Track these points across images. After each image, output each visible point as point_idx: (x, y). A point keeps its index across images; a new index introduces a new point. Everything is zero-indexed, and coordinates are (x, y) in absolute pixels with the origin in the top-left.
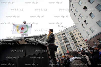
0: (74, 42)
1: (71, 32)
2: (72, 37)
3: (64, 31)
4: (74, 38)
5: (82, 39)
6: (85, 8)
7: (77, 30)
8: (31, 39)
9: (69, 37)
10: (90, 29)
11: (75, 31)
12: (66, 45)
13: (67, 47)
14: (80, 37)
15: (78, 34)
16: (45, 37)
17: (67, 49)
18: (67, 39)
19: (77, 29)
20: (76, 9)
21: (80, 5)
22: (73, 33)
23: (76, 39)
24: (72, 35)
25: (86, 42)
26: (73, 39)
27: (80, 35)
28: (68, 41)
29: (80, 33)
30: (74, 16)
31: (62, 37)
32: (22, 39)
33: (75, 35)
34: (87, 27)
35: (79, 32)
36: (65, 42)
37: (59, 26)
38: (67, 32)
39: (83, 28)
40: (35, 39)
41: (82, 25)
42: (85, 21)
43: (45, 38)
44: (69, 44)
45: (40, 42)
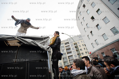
0: (78, 53)
1: (76, 42)
2: (76, 47)
3: (67, 40)
4: (78, 49)
5: (86, 51)
6: (93, 18)
7: (82, 41)
8: (27, 40)
9: (73, 47)
10: (95, 41)
11: (80, 41)
12: (68, 57)
13: (69, 58)
14: (85, 49)
15: (83, 45)
16: (47, 40)
17: (69, 61)
18: (70, 49)
19: (82, 39)
20: (84, 18)
21: (87, 14)
22: (77, 43)
23: (80, 50)
24: (76, 45)
25: (90, 54)
26: (77, 51)
27: (84, 47)
28: (71, 52)
29: (85, 45)
30: (80, 24)
31: (65, 47)
32: (14, 38)
33: (80, 46)
34: (93, 39)
35: (84, 43)
36: (68, 53)
37: (63, 34)
38: (71, 41)
39: (88, 39)
40: (33, 41)
41: (88, 36)
42: (91, 32)
43: (46, 42)
44: (72, 56)
45: (40, 45)
